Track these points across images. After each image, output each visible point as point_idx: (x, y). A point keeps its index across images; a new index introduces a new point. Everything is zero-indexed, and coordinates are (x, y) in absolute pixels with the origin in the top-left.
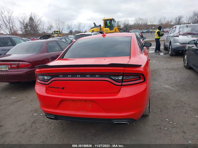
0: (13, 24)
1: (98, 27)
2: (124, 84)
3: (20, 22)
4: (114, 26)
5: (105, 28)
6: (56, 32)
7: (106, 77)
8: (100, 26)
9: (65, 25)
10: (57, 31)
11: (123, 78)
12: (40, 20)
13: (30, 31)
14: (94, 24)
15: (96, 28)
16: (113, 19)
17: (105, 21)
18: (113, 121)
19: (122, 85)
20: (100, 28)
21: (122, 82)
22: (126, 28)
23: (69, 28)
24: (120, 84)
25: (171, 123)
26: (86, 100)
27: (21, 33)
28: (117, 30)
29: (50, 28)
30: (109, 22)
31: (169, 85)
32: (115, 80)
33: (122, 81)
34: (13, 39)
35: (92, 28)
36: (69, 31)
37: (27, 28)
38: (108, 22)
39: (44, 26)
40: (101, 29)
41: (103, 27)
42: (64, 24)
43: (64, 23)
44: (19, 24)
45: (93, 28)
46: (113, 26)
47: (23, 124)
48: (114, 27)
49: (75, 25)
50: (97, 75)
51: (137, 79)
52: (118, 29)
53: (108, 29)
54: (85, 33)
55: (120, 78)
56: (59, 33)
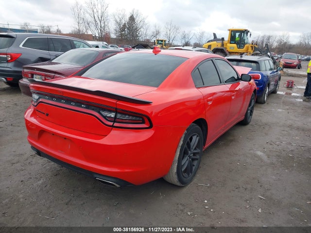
0: (106, 23)
1: (219, 40)
2: (116, 124)
3: (116, 21)
4: (246, 41)
5: (230, 43)
6: (160, 42)
7: (93, 109)
8: (223, 39)
9: (179, 33)
10: (162, 41)
11: (116, 116)
12: (143, 21)
13: (126, 35)
14: (215, 35)
15: (215, 42)
16: (246, 30)
17: (233, 33)
18: (96, 176)
19: (112, 126)
20: (223, 42)
21: (114, 122)
22: (266, 48)
23: (184, 37)
24: (111, 124)
25: (207, 207)
26: (65, 138)
27: (115, 37)
28: (250, 50)
29: (155, 34)
30: (239, 35)
31: (264, 152)
32: (105, 117)
33: (115, 120)
34: (75, 42)
35: (209, 42)
36: (184, 42)
37: (124, 31)
38: (237, 34)
39: (148, 31)
40: (223, 45)
41: (227, 42)
42: (178, 31)
43: (177, 29)
44: (113, 24)
45: (212, 41)
46: (244, 41)
47: (21, 155)
48: (244, 44)
49: (195, 34)
50: (83, 104)
51: (139, 122)
52: (252, 49)
53: (235, 45)
54: (183, 46)
55: (113, 115)
56: (164, 42)
